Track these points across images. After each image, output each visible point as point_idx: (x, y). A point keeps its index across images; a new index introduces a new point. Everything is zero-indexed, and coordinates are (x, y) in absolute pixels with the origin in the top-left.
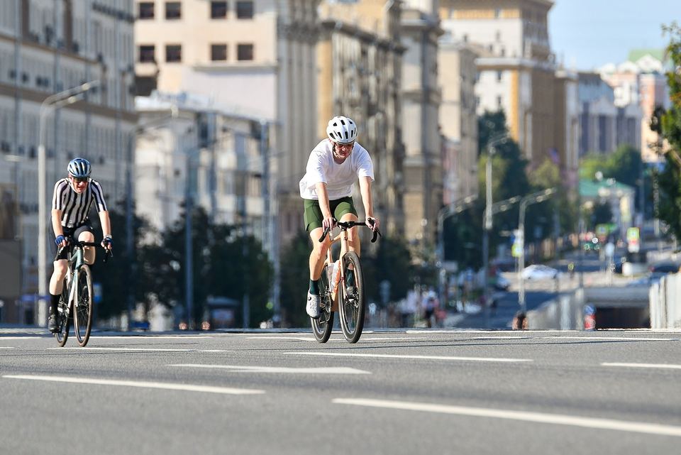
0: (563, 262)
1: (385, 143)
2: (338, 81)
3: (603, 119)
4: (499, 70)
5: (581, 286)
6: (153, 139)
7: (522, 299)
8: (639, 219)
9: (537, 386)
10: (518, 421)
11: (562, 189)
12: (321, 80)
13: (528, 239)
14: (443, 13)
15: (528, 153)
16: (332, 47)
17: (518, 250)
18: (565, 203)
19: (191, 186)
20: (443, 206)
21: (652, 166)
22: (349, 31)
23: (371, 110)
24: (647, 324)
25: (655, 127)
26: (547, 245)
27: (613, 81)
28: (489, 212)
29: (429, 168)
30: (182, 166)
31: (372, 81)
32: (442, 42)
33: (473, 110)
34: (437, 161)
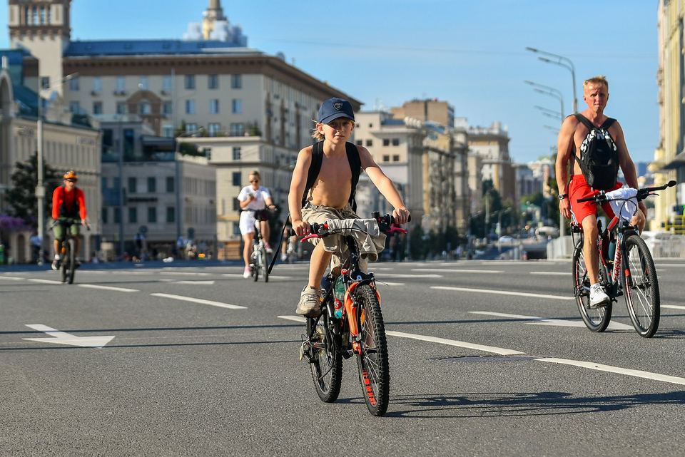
0: (515, 235)
1: (448, 191)
2: (431, 169)
3: (529, 182)
4: (491, 164)
5: (522, 244)
6: (362, 191)
7: (499, 249)
8: (543, 219)
9: (507, 281)
10: (500, 294)
11: (514, 208)
12: (424, 169)
13: (503, 227)
14: (470, 143)
15: (502, 195)
16: (428, 157)
17: (498, 230)
18: (515, 213)
19: (376, 207)
20: (470, 215)
21: (547, 199)
22: (435, 150)
23: (443, 179)
24: (546, 258)
25: (549, 185)
26: (509, 229)
27: (533, 168)
28: (487, 216)
29: (465, 201)
30: (373, 200)
31: (443, 169)
32: (469, 154)
33: (481, 179)
34: (468, 198)
